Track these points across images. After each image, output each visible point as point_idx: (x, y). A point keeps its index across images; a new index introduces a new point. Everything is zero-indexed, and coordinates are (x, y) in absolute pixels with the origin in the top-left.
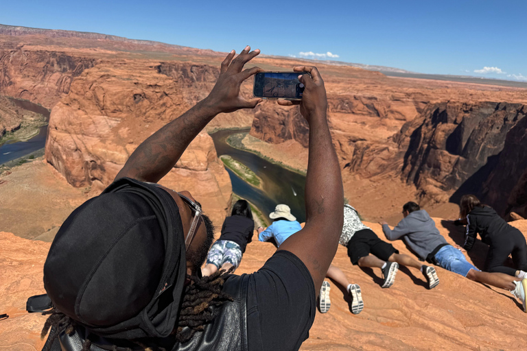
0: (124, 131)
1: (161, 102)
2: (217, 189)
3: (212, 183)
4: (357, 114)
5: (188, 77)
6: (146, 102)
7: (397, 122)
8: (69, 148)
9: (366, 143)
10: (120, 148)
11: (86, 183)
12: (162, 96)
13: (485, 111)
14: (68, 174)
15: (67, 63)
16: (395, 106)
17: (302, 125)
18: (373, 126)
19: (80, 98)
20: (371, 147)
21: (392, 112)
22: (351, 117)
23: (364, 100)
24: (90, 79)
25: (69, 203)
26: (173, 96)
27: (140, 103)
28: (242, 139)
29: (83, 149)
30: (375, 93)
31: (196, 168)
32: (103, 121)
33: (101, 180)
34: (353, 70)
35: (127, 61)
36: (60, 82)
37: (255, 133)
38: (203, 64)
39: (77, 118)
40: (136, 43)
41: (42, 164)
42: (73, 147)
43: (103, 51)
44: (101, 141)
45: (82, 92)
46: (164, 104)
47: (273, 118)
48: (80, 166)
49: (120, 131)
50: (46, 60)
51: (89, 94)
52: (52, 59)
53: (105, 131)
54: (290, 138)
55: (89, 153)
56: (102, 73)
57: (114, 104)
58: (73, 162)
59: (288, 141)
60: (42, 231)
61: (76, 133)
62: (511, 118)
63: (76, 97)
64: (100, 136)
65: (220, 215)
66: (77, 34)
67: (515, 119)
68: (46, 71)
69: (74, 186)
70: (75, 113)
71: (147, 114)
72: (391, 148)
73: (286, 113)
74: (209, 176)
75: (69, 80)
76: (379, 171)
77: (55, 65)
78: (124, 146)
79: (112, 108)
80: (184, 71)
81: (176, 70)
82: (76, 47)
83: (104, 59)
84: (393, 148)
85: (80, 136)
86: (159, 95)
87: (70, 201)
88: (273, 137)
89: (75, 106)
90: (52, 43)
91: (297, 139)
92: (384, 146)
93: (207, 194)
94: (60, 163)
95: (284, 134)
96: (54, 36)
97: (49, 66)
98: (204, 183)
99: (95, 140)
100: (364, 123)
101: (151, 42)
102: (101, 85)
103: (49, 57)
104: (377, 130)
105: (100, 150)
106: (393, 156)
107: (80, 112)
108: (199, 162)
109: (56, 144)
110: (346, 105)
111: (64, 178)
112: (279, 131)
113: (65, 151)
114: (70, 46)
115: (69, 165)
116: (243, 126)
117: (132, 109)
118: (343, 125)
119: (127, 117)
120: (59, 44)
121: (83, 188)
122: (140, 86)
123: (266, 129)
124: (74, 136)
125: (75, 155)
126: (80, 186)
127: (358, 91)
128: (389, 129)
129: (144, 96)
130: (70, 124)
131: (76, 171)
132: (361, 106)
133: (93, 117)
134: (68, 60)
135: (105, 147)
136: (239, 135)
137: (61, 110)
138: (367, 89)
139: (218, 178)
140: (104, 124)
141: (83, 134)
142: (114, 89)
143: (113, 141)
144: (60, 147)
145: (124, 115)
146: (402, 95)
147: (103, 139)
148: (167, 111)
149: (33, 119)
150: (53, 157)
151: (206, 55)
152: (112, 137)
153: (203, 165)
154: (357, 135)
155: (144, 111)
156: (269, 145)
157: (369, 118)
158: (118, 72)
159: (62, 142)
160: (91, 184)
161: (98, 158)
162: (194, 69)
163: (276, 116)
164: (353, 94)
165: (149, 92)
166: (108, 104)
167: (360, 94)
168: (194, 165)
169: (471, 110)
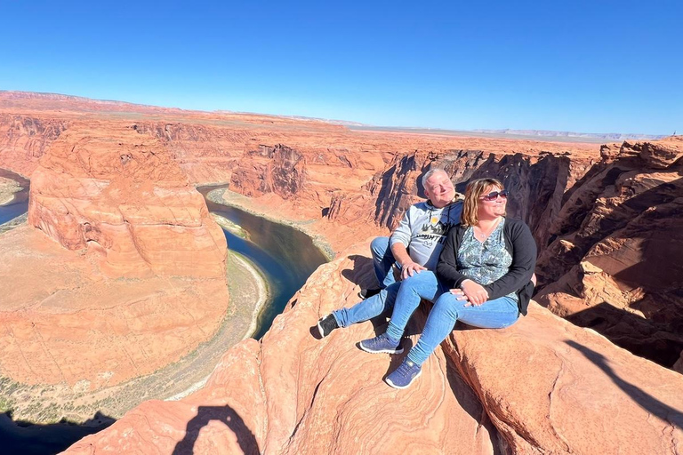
0: (114, 193)
1: (149, 162)
2: (213, 244)
3: (208, 238)
4: (331, 166)
5: (163, 136)
6: (134, 163)
7: (367, 171)
8: (59, 212)
9: (342, 192)
10: (113, 209)
11: (81, 245)
12: (148, 156)
13: (449, 158)
14: (61, 238)
15: (34, 125)
16: (364, 158)
17: (280, 178)
18: (346, 177)
19: (63, 161)
20: (348, 196)
21: (362, 163)
22: (327, 169)
23: (336, 152)
24: (71, 141)
25: (67, 266)
26: (160, 155)
27: (127, 164)
28: (222, 194)
29: (75, 212)
30: (347, 146)
31: (191, 224)
32: (92, 184)
33: (98, 241)
34: (320, 125)
35: (101, 122)
36: (29, 145)
37: (235, 188)
38: (177, 122)
39: (63, 182)
40: (100, 103)
41: (30, 230)
42: (64, 210)
43: (69, 112)
44: (93, 203)
45: (64, 155)
46: (152, 164)
47: (252, 173)
48: (74, 230)
49: (111, 192)
50: (11, 124)
51: (73, 157)
52: (16, 122)
53: (96, 193)
54: (269, 191)
55: (82, 216)
56: (83, 135)
57: (101, 166)
58: (66, 226)
59: (268, 194)
60: (47, 295)
61: (64, 196)
62: (472, 164)
63: (58, 160)
64: (90, 199)
65: (218, 267)
66: (36, 95)
67: (475, 164)
68: (12, 135)
69: (70, 249)
70: (60, 177)
71: (136, 175)
72: (365, 196)
73: (264, 168)
74: (204, 231)
75: (38, 144)
76: (355, 217)
77: (21, 128)
78: (118, 207)
79: (100, 170)
80: (159, 130)
81: (151, 129)
82: (38, 108)
83: (75, 120)
84: (367, 195)
85: (69, 200)
86: (146, 155)
87: (68, 263)
88: (253, 191)
89: (58, 170)
90: (11, 105)
91: (276, 191)
92: (359, 194)
93: (204, 249)
94: (51, 227)
95: (263, 188)
96: (11, 97)
97: (14, 129)
98: (200, 238)
99: (86, 203)
100: (338, 174)
101: (115, 101)
102: (85, 147)
103: (14, 120)
104: (349, 180)
105: (94, 212)
106: (367, 203)
107: (65, 175)
108: (193, 219)
109: (44, 209)
110: (321, 158)
111: (57, 241)
112: (258, 185)
113: (56, 215)
114: (32, 108)
115: (61, 229)
116: (221, 182)
117: (120, 170)
118: (320, 176)
119: (116, 178)
120: (19, 106)
121: (79, 251)
122: (125, 146)
123: (245, 184)
124: (63, 200)
125: (67, 218)
126: (76, 249)
127: (330, 144)
128: (361, 178)
129: (130, 156)
130: (56, 188)
131: (69, 234)
132: (334, 158)
133: (80, 180)
134: (35, 122)
135: (98, 210)
136: (219, 191)
137: (42, 175)
138: (338, 142)
139: (213, 233)
140: (94, 186)
141: (72, 197)
142: (99, 151)
143: (105, 202)
144: (49, 212)
145: (112, 177)
146: (370, 147)
147: (94, 201)
148: (155, 171)
149: (5, 185)
150: (42, 222)
151: (174, 113)
152: (103, 199)
153: (197, 222)
154: (332, 185)
155: (132, 171)
156: (250, 198)
157: (342, 169)
158: (98, 133)
159: (50, 207)
160: (86, 246)
161: (92, 220)
162: (168, 127)
163: (254, 170)
164: (326, 147)
165: (136, 152)
166: (95, 166)
167: (332, 147)
168: (189, 221)
169: (437, 157)
